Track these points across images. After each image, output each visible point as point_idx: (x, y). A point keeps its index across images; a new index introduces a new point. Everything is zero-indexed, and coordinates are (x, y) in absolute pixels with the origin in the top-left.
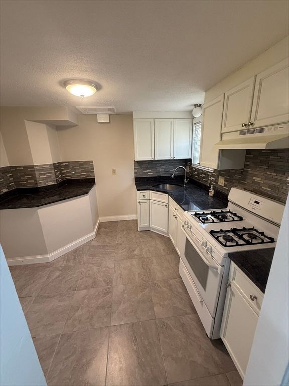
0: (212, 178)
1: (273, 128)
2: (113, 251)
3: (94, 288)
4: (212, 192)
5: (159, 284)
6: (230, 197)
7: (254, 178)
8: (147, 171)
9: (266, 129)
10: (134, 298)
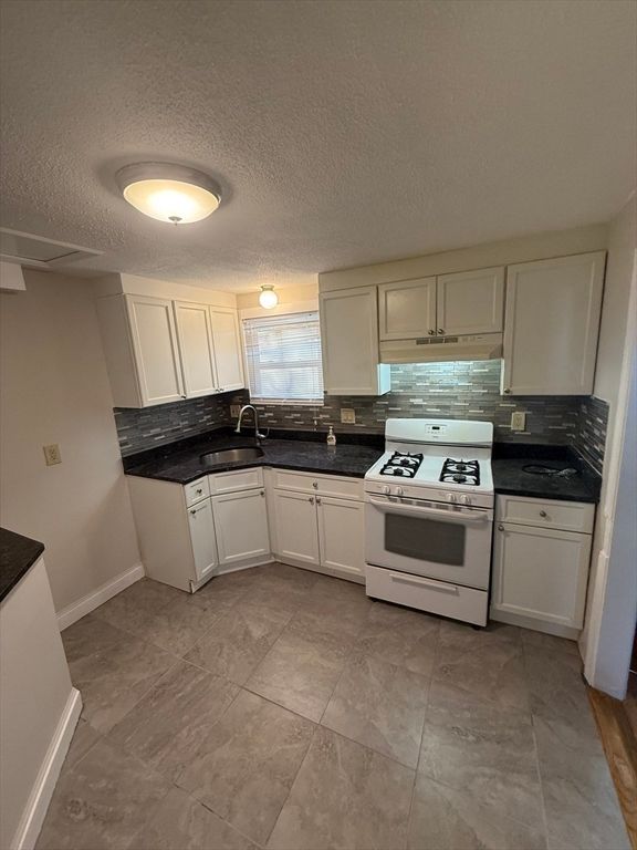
0: (321, 416)
1: (469, 338)
2: (201, 678)
3: (292, 781)
4: (332, 440)
5: (366, 637)
6: (388, 434)
7: (411, 400)
8: (153, 432)
9: (460, 339)
10: (373, 692)
